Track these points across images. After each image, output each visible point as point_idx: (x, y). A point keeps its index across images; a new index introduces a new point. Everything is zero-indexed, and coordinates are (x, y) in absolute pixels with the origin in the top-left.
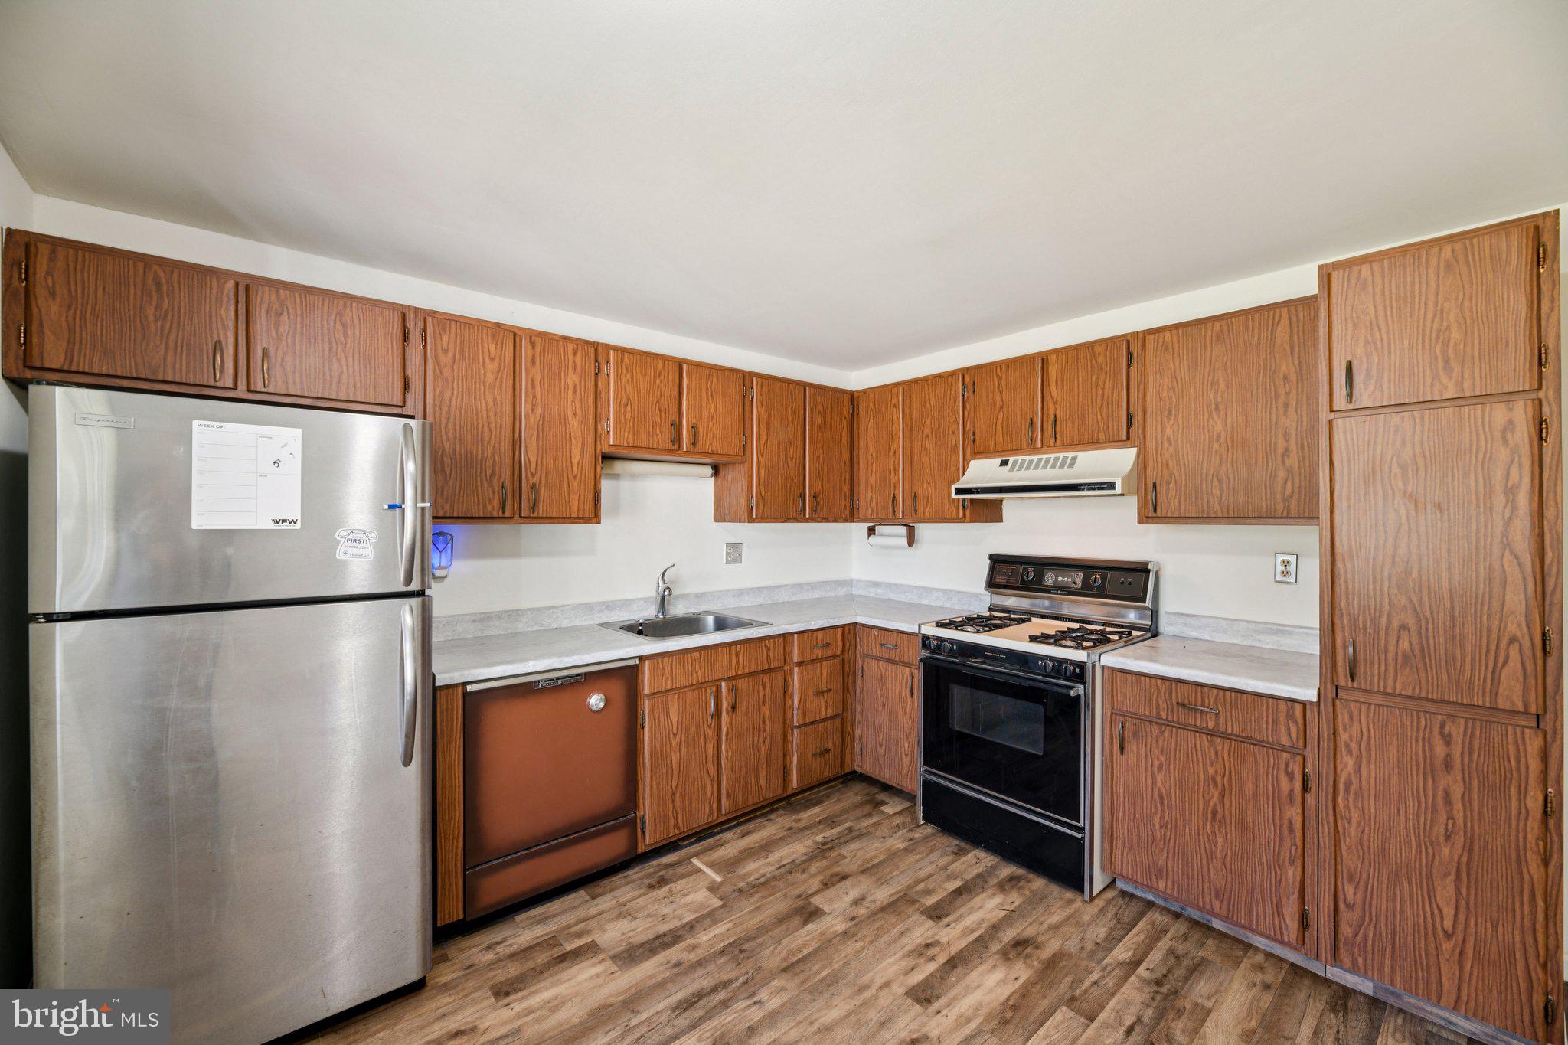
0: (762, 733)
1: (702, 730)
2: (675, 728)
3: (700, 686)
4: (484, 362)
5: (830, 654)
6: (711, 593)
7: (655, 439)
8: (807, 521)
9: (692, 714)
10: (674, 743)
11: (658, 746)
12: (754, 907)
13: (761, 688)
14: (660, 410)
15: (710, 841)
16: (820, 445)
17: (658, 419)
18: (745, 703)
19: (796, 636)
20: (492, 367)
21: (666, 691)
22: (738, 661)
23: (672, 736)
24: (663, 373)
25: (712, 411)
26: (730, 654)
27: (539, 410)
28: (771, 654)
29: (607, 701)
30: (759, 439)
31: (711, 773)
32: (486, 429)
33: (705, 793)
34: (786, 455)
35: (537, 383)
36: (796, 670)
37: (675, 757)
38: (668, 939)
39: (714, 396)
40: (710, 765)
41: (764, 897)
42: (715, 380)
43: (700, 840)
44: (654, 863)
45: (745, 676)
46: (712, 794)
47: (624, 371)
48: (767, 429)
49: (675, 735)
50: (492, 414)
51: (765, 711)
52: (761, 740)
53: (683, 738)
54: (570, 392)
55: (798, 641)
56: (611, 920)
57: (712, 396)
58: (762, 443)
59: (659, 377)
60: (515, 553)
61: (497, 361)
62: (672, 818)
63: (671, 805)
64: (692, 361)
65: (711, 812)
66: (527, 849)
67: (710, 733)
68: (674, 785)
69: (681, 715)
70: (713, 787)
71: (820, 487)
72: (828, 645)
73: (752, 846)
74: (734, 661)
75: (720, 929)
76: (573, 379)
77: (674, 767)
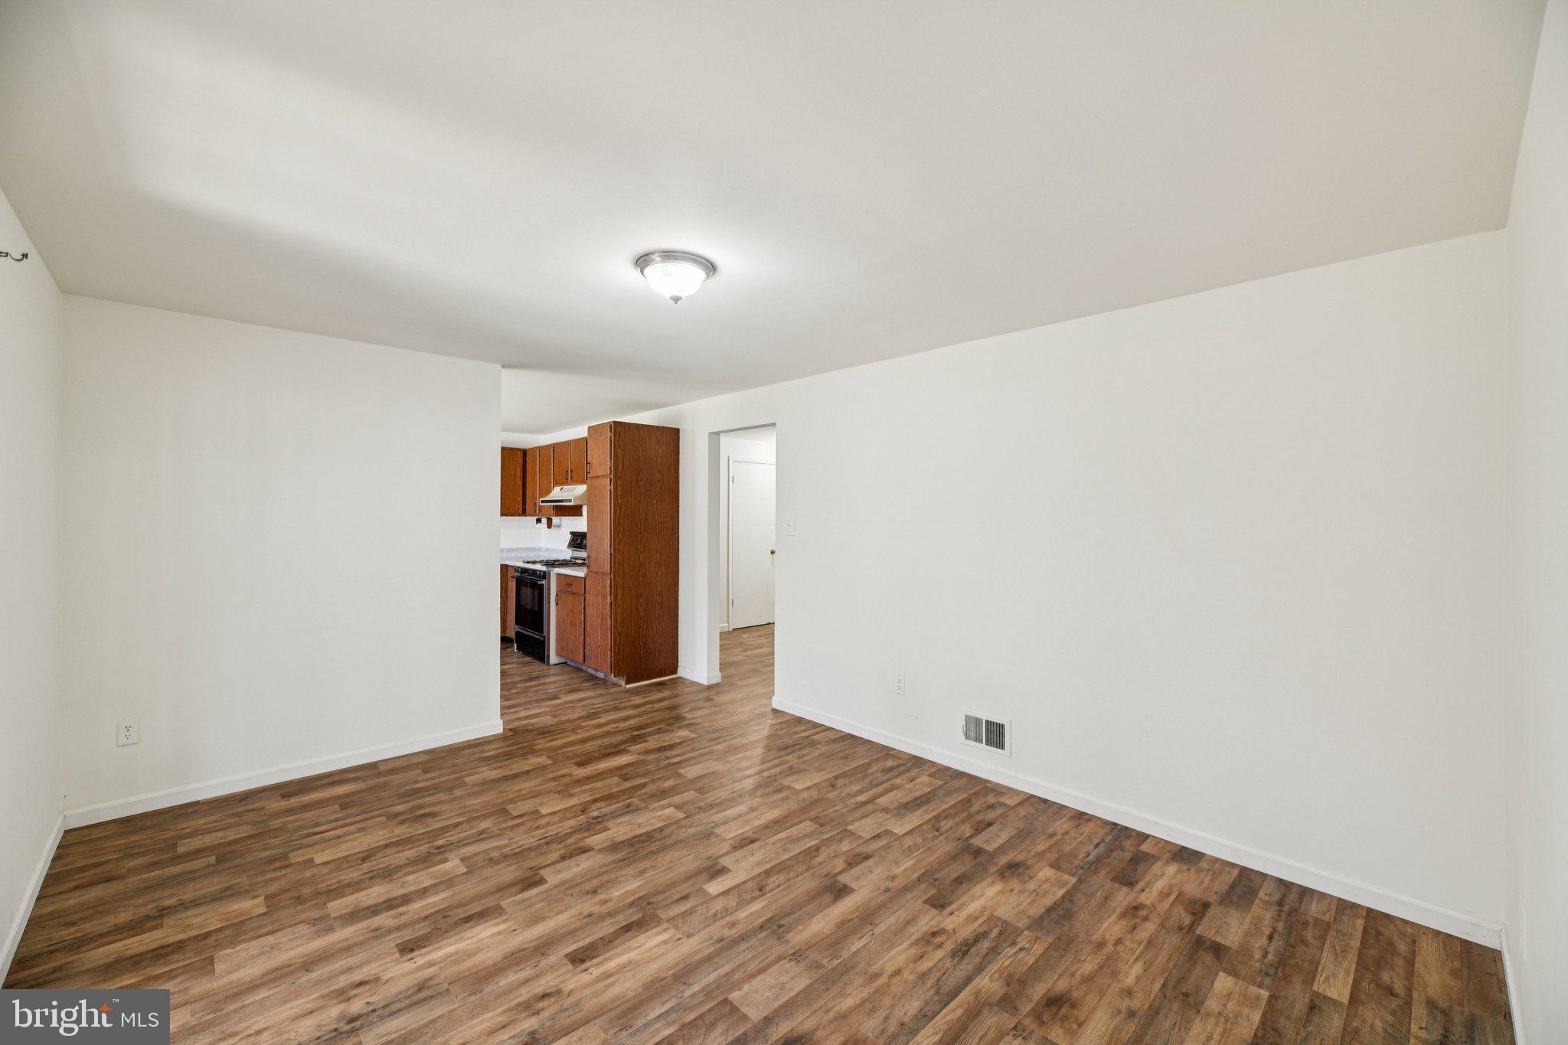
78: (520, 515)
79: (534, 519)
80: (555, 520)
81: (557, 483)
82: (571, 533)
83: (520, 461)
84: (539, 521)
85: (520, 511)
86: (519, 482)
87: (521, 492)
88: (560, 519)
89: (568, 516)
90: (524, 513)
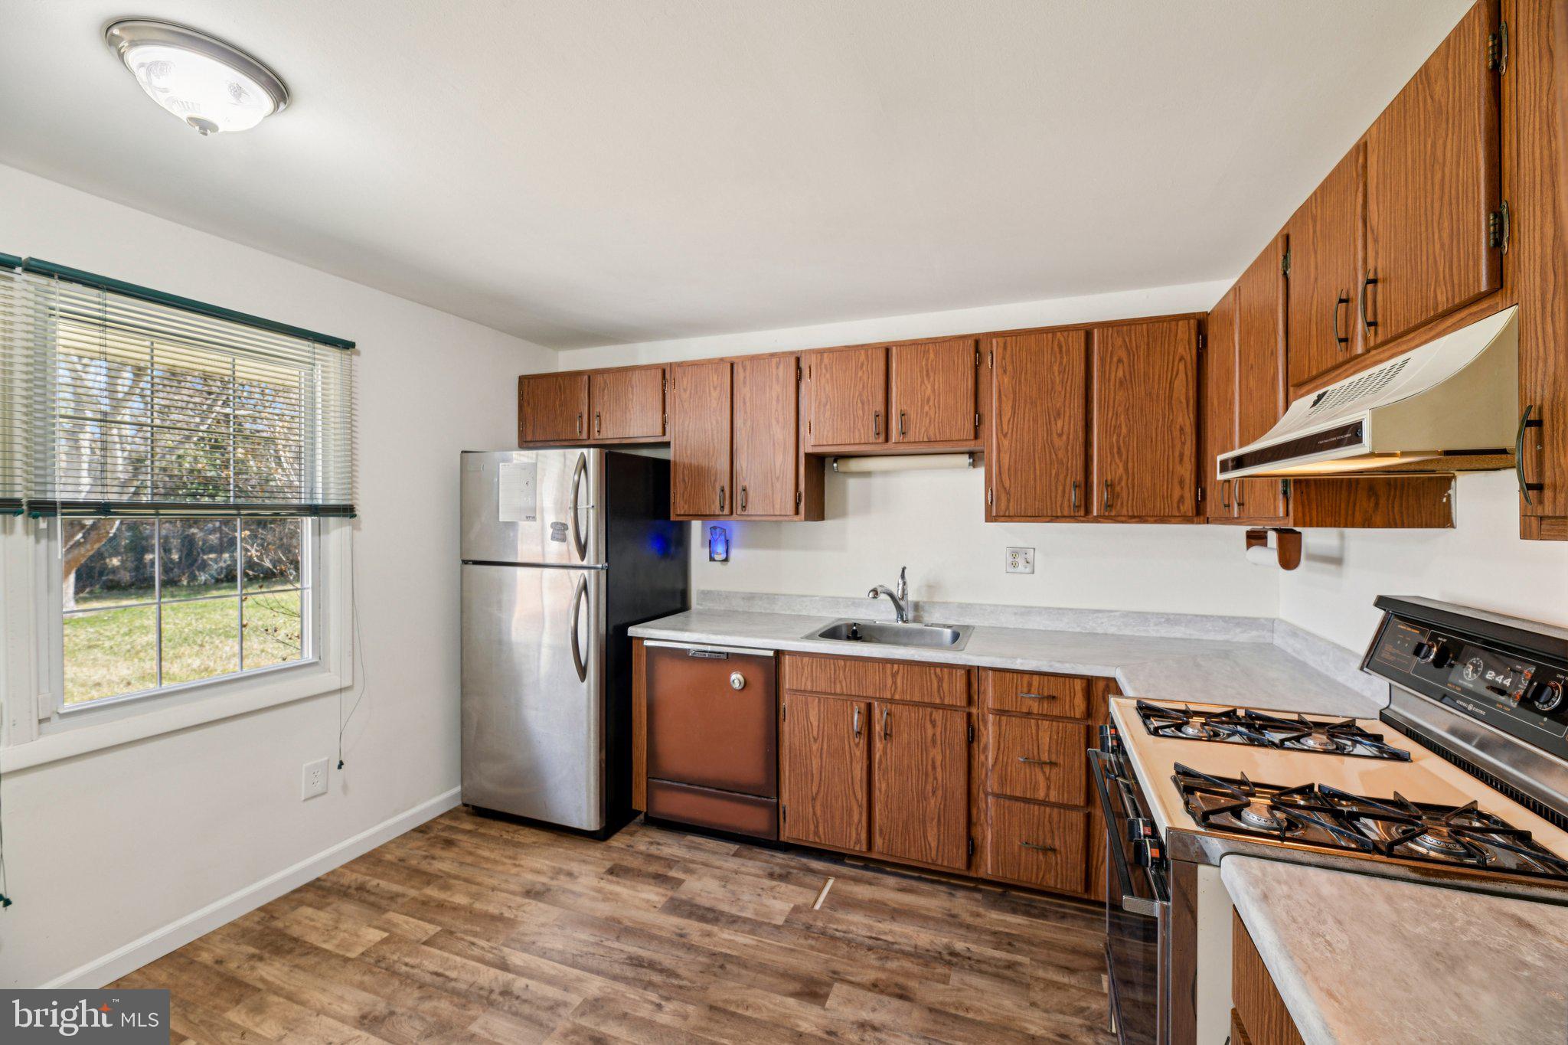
0: (930, 779)
1: (847, 747)
2: (815, 733)
3: (850, 698)
4: (710, 391)
5: (1056, 712)
6: (981, 605)
7: (857, 433)
8: (1097, 520)
9: (836, 726)
10: (815, 747)
11: (797, 744)
12: (792, 947)
13: (929, 726)
14: (863, 404)
15: (869, 874)
16: (1121, 409)
17: (860, 412)
18: (905, 736)
19: (990, 672)
20: (715, 394)
21: (805, 691)
22: (894, 683)
23: (812, 740)
24: (866, 363)
25: (929, 391)
26: (885, 673)
27: (749, 423)
28: (945, 686)
29: (746, 684)
30: (1000, 415)
31: (859, 797)
32: (711, 444)
33: (850, 816)
34: (1049, 432)
35: (747, 400)
36: (991, 717)
37: (815, 763)
38: (710, 915)
39: (932, 374)
40: (857, 788)
41: (812, 948)
42: (932, 356)
43: (865, 868)
44: (804, 860)
45: (904, 703)
46: (860, 821)
47: (824, 371)
48: (1014, 400)
49: (815, 740)
50: (715, 432)
51: (936, 754)
52: (929, 788)
53: (825, 747)
54: (774, 402)
55: (994, 681)
56: (715, 877)
57: (928, 375)
58: (1005, 420)
59: (862, 368)
60: (776, 546)
61: (718, 389)
62: (811, 822)
63: (811, 810)
64: (904, 341)
65: (858, 841)
66: (689, 784)
67: (858, 753)
68: (814, 791)
69: (822, 720)
70: (861, 814)
71: (1121, 470)
72: (1052, 698)
73: (889, 903)
74: (889, 682)
75: (742, 939)
76: (777, 389)
77: (814, 772)
78: (1186, 520)
79: (1241, 531)
80: (1315, 538)
81: (1297, 385)
82: (1382, 602)
83: (1186, 349)
84: (1256, 538)
85: (1188, 506)
86: (1185, 419)
87: (1189, 449)
88: (1342, 537)
89: (1367, 523)
90: (1199, 513)
